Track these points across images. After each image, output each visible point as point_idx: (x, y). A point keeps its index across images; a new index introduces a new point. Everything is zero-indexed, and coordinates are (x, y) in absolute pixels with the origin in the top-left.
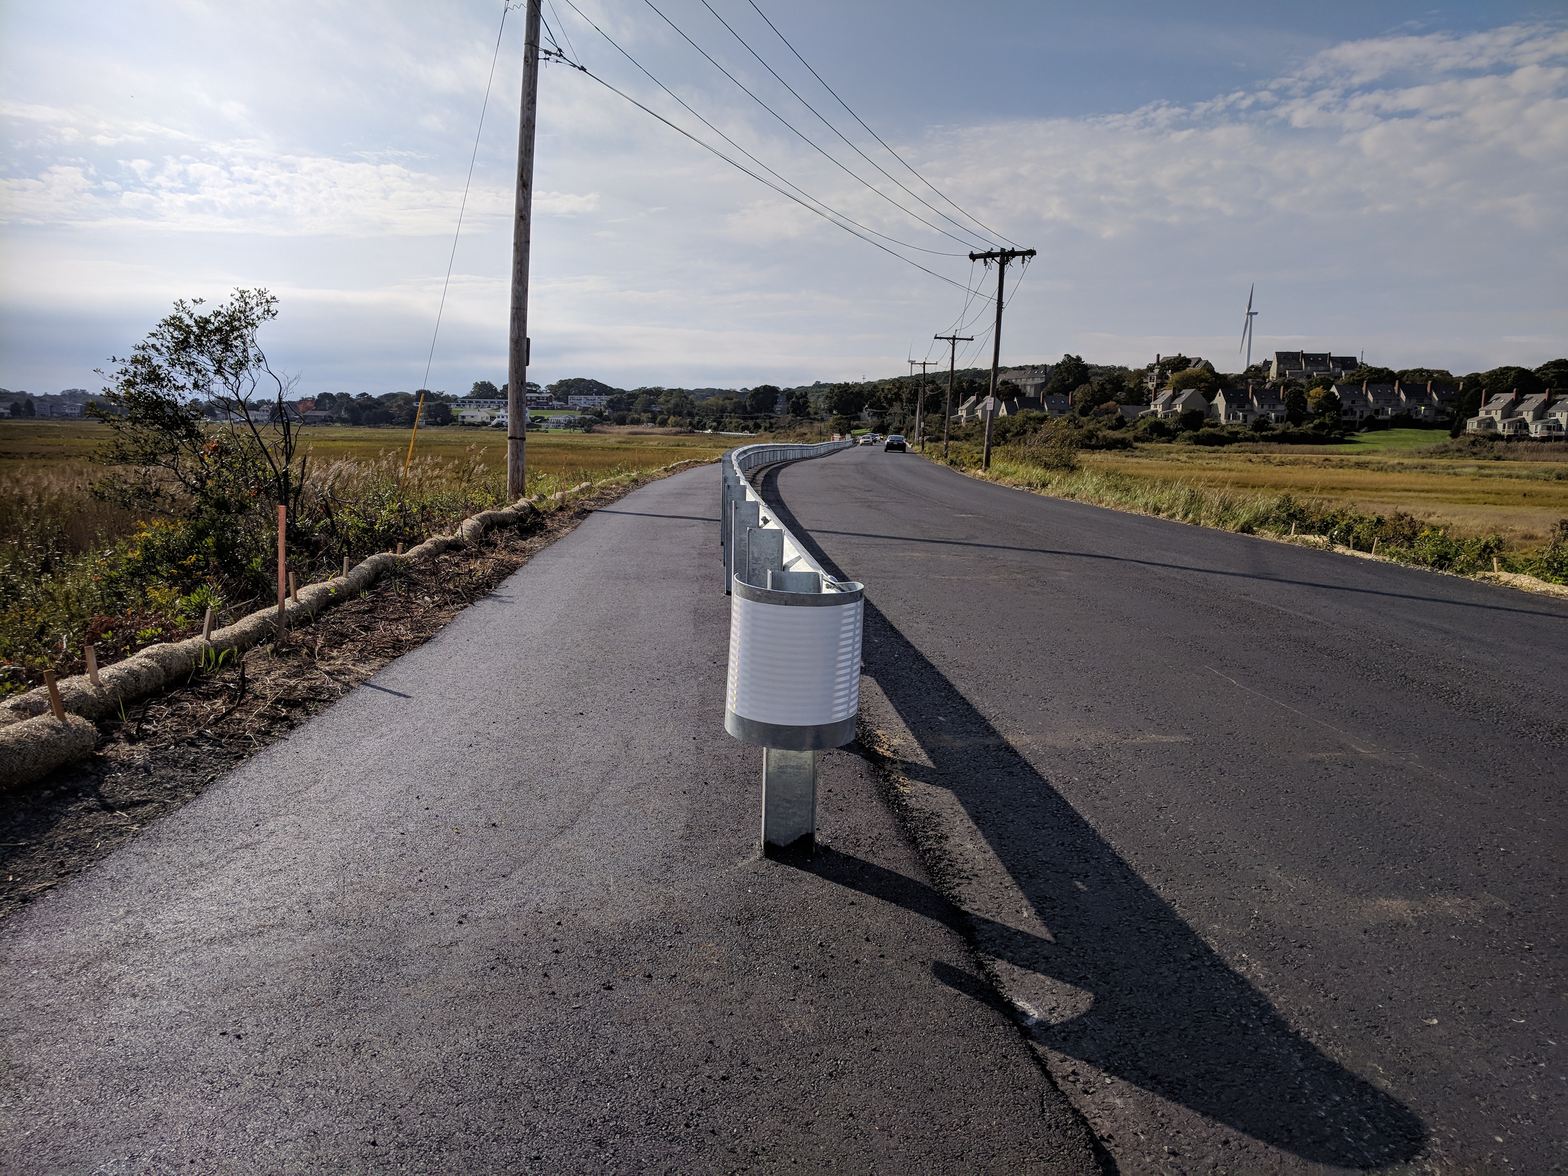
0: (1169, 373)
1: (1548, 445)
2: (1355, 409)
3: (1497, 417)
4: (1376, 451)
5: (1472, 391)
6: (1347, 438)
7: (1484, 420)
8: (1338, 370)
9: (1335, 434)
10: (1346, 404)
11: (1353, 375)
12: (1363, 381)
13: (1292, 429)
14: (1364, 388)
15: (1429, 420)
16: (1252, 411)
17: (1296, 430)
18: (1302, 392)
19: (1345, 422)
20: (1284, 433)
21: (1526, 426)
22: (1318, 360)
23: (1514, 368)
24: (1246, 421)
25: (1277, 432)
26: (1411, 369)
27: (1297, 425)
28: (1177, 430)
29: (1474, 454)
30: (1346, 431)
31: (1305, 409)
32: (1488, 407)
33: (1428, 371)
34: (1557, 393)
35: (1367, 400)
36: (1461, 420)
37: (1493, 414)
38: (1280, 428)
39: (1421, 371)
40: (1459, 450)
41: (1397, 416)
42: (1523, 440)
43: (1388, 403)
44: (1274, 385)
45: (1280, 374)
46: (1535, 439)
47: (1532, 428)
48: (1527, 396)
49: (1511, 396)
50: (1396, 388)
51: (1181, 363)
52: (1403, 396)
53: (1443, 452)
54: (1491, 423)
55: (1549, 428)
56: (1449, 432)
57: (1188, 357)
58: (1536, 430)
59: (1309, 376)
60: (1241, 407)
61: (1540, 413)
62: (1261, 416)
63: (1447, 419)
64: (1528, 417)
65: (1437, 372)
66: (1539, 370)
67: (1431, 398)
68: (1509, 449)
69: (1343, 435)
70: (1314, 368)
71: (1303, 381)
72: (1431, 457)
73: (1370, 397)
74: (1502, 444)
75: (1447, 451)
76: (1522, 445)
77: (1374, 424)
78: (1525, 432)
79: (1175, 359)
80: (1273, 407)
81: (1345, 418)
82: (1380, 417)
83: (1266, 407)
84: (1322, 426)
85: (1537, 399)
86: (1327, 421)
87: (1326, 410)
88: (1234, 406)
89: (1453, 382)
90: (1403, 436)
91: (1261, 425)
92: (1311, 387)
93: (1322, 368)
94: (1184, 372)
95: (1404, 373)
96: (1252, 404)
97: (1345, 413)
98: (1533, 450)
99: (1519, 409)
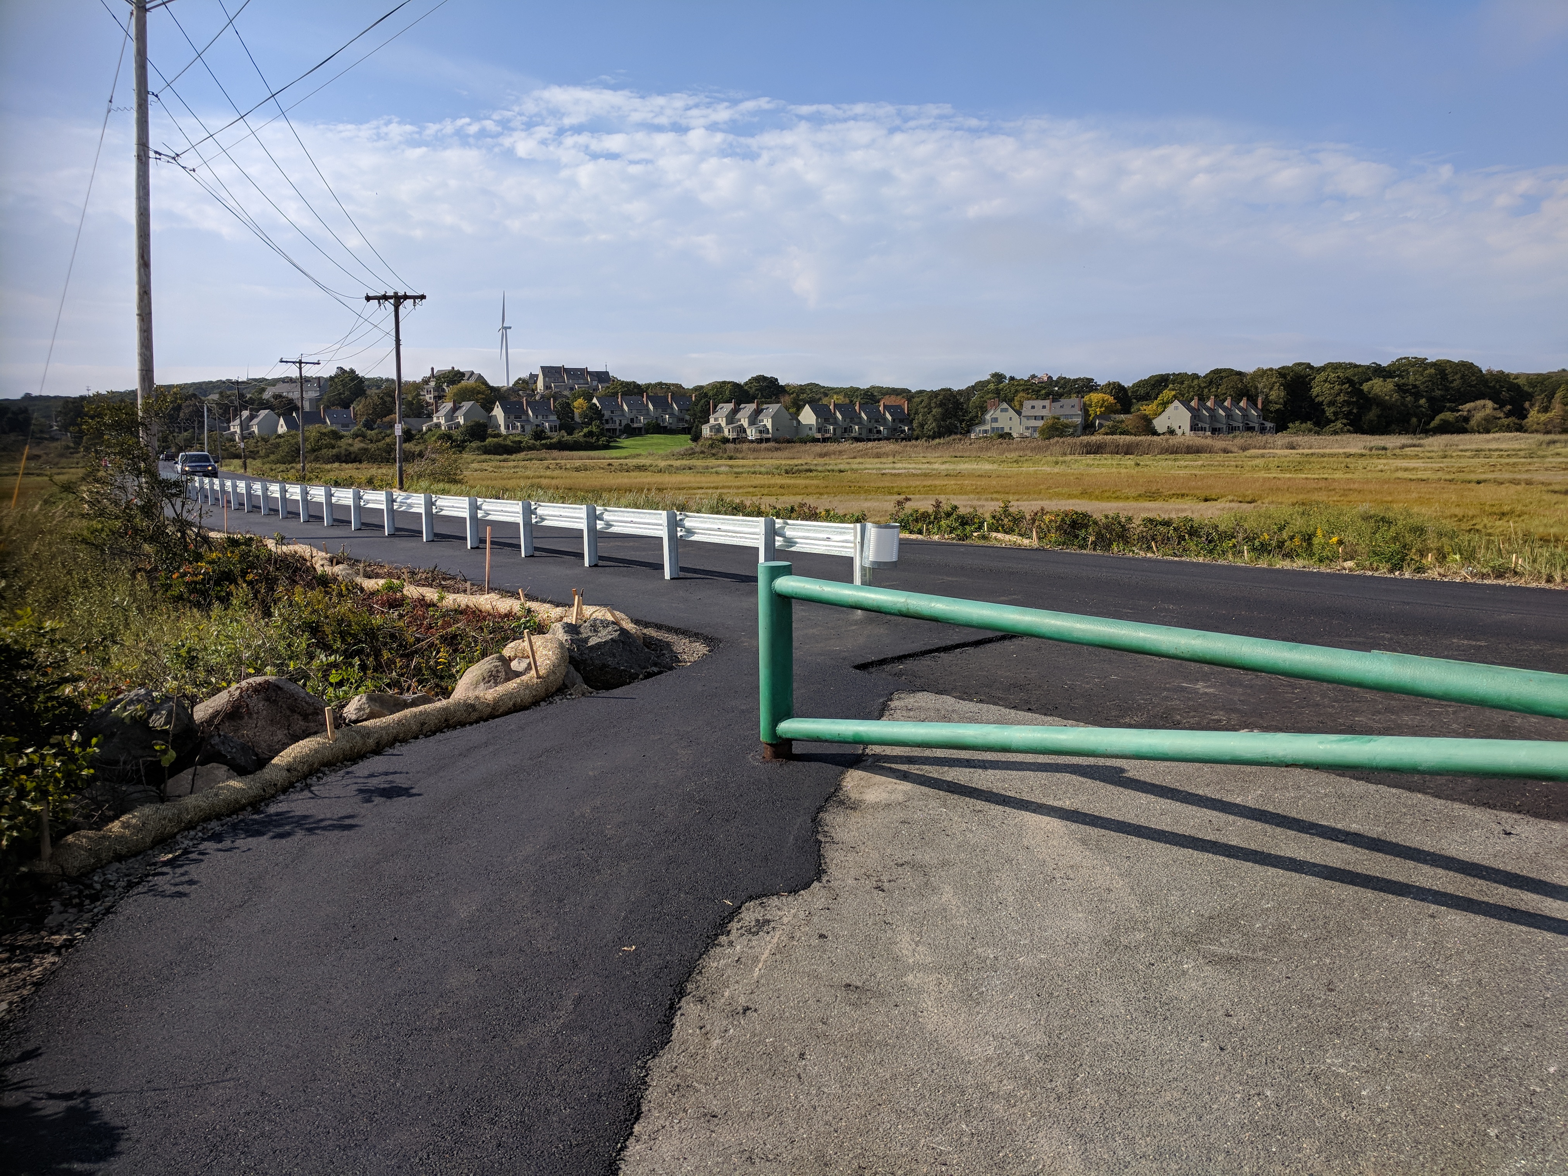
0: (445, 386)
1: (764, 445)
2: (615, 418)
3: (723, 424)
4: (640, 455)
5: (703, 401)
6: (612, 444)
7: (714, 426)
8: (595, 383)
9: (603, 440)
10: (607, 414)
11: (608, 387)
12: (617, 393)
13: (567, 438)
14: (619, 400)
15: (674, 427)
16: (528, 421)
17: (569, 438)
18: (568, 404)
19: (608, 430)
20: (560, 442)
21: (745, 431)
22: (578, 374)
23: (729, 383)
24: (524, 431)
25: (554, 440)
26: (653, 382)
27: (570, 433)
28: (464, 441)
29: (714, 455)
30: (610, 437)
31: (573, 419)
32: (716, 415)
33: (666, 384)
34: (763, 403)
35: (623, 410)
36: (697, 426)
37: (720, 421)
38: (555, 437)
39: (660, 384)
40: (703, 452)
41: (648, 424)
42: (744, 442)
43: (639, 411)
44: (542, 397)
45: (547, 387)
46: (752, 441)
47: (748, 431)
48: (742, 406)
49: (731, 406)
50: (645, 399)
51: (455, 377)
52: (651, 406)
53: (691, 454)
54: (719, 429)
55: (761, 432)
56: (689, 436)
57: (461, 370)
58: (752, 434)
59: (572, 389)
60: (518, 417)
61: (753, 420)
62: (537, 426)
63: (686, 426)
64: (745, 423)
65: (673, 385)
66: (746, 384)
67: (672, 408)
68: (737, 450)
69: (609, 442)
70: (576, 381)
71: (566, 393)
72: (683, 459)
73: (625, 408)
74: (731, 446)
75: (694, 453)
76: (745, 446)
77: (632, 431)
78: (744, 435)
79: (449, 372)
80: (546, 417)
81: (607, 426)
82: (635, 425)
83: (540, 417)
84: (590, 434)
85: (749, 408)
86: (594, 429)
87: (592, 419)
88: (512, 417)
89: (685, 393)
90: (655, 441)
91: (539, 435)
92: (575, 399)
93: (582, 381)
94: (459, 385)
95: (649, 386)
96: (528, 415)
97: (607, 421)
98: (754, 450)
99: (738, 416)
